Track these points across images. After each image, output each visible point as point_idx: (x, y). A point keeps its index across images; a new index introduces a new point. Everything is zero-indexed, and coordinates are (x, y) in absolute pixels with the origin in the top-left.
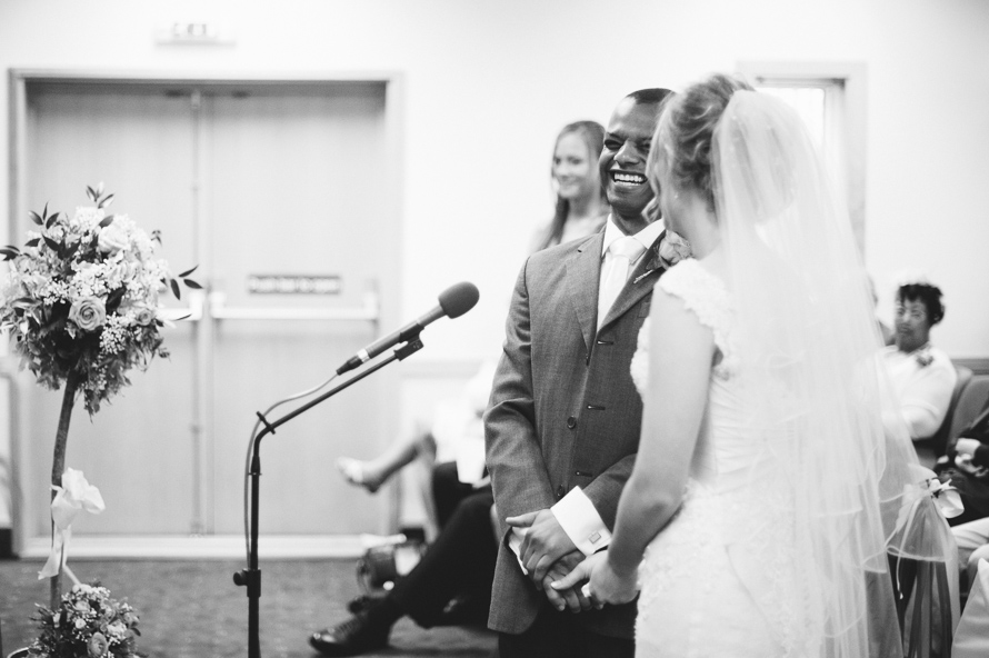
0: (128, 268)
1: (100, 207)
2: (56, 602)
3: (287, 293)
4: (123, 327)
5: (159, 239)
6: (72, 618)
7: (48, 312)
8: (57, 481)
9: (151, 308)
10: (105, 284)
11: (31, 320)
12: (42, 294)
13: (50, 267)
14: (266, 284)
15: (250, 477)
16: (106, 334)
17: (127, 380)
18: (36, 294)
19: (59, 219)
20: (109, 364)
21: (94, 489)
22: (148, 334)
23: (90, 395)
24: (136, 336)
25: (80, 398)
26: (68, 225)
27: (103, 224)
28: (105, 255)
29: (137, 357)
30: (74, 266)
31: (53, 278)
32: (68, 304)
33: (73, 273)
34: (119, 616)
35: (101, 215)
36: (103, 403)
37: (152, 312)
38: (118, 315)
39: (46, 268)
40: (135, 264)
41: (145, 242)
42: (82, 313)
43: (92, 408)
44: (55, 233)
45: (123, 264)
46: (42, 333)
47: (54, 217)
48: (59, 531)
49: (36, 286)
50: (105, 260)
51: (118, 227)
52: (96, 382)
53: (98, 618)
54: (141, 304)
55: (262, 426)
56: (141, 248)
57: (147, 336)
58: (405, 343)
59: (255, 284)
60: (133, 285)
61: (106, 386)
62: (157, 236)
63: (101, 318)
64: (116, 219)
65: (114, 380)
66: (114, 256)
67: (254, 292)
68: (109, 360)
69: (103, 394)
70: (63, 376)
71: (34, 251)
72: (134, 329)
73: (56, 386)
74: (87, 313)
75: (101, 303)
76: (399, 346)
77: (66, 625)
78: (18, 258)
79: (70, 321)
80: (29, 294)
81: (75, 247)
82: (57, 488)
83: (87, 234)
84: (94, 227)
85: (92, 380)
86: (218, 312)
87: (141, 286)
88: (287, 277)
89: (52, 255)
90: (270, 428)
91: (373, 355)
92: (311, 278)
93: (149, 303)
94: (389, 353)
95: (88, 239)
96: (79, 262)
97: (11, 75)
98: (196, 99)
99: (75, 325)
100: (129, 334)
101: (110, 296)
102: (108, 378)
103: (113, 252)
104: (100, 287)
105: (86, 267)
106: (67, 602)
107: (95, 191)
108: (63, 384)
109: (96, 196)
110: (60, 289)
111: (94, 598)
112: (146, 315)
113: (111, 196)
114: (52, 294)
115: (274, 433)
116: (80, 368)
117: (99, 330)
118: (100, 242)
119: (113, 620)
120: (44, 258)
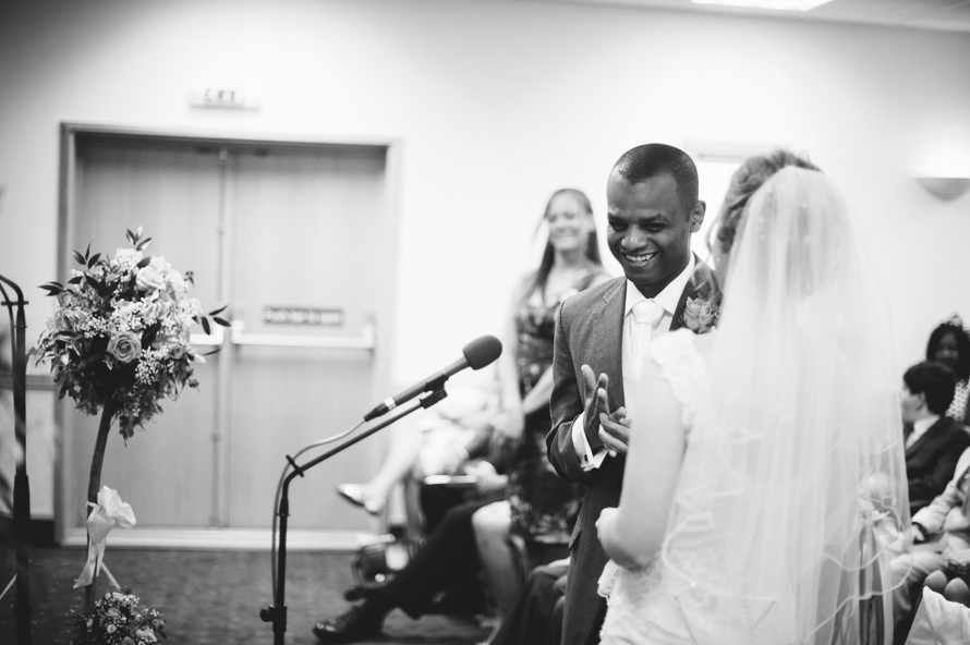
0: (163, 306)
1: (138, 249)
2: (90, 609)
3: (296, 324)
4: (157, 360)
5: (191, 280)
6: (104, 623)
7: (88, 345)
8: (93, 498)
9: (183, 344)
10: (142, 321)
11: (71, 351)
12: (83, 328)
13: (91, 303)
14: (280, 315)
15: (278, 518)
16: (141, 366)
17: (160, 408)
18: (77, 327)
19: (100, 259)
20: (144, 394)
21: (126, 505)
22: (180, 366)
23: (124, 422)
24: (169, 368)
25: (115, 424)
26: (108, 265)
27: (141, 265)
28: (142, 294)
29: (169, 387)
30: (113, 303)
31: (94, 313)
32: (107, 337)
33: (113, 310)
34: (148, 622)
35: (139, 257)
36: (137, 429)
37: (184, 347)
38: (153, 349)
39: (87, 303)
40: (169, 303)
41: (180, 283)
42: (119, 346)
43: (126, 432)
44: (97, 272)
45: (159, 303)
46: (82, 365)
47: (97, 257)
48: (94, 544)
49: (77, 320)
50: (142, 299)
51: (155, 268)
52: (130, 410)
53: (128, 623)
54: (174, 339)
55: (291, 469)
56: (175, 288)
57: (179, 368)
58: (430, 393)
59: (269, 315)
60: (167, 322)
61: (140, 413)
62: (190, 277)
63: (136, 352)
64: (153, 261)
65: (148, 409)
66: (151, 294)
67: (268, 322)
68: (143, 390)
69: (137, 421)
70: (101, 403)
71: (77, 288)
72: (167, 362)
73: (94, 412)
74: (124, 346)
75: (137, 338)
76: (424, 395)
77: (99, 629)
78: (62, 294)
79: (109, 354)
80: (71, 327)
81: (114, 285)
82: (93, 504)
83: (125, 273)
84: (132, 266)
85: (127, 407)
86: (237, 339)
87: (174, 323)
88: (297, 310)
89: (92, 293)
90: (299, 471)
91: (399, 403)
92: (318, 311)
93: (181, 339)
94: (415, 402)
95: (126, 279)
96: (117, 299)
97: (64, 129)
98: (223, 156)
99: (112, 357)
100: (162, 366)
101: (145, 331)
102: (142, 406)
103: (150, 291)
104: (136, 323)
105: (125, 305)
106: (99, 608)
107: (135, 234)
108: (101, 410)
109: (136, 239)
110: (99, 324)
111: (124, 605)
112: (178, 350)
113: (149, 239)
114: (92, 329)
115: (302, 476)
116: (116, 396)
117: (135, 362)
118: (138, 282)
119: (142, 625)
120: (85, 295)
